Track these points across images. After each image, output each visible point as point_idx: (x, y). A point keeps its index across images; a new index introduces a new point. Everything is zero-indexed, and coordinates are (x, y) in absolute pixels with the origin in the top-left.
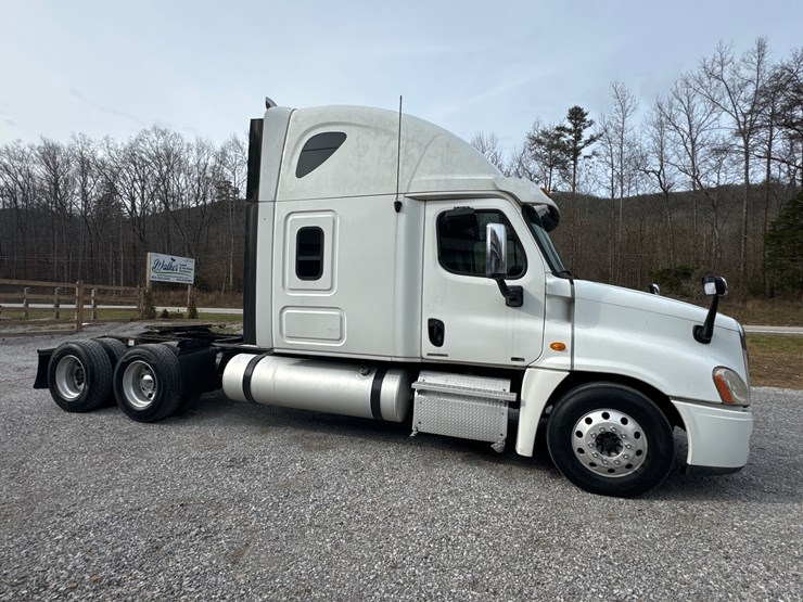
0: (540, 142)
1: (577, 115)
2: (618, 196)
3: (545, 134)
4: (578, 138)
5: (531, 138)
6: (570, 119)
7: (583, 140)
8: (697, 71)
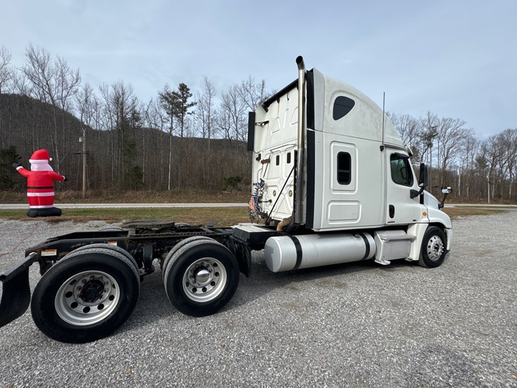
0: (166, 99)
1: (183, 88)
2: (206, 137)
3: (168, 94)
4: (185, 101)
5: (161, 95)
6: (180, 90)
7: (187, 103)
8: (240, 85)
